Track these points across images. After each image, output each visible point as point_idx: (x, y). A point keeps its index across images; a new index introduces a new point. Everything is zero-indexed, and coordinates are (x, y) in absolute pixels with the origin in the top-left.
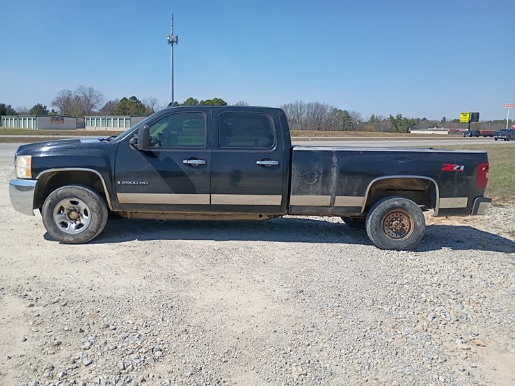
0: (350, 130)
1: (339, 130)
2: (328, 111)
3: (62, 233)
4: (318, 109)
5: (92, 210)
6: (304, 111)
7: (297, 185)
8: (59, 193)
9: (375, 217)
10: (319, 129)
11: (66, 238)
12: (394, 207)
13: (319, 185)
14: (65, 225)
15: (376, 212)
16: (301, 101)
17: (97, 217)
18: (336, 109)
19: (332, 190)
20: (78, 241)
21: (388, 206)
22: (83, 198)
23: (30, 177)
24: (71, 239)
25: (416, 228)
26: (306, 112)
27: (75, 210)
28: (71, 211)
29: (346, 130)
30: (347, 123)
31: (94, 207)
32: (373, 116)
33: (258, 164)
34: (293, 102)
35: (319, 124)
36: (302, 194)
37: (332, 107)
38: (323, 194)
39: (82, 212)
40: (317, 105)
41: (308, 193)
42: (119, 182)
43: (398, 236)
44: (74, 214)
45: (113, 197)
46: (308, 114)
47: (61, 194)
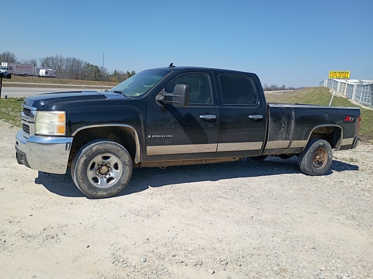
0: (100, 81)
1: (92, 80)
2: (83, 65)
3: (95, 189)
4: (75, 63)
5: (124, 164)
6: (64, 64)
7: (272, 134)
8: (94, 149)
9: (310, 154)
10: (76, 79)
11: (100, 193)
12: (320, 146)
13: (284, 133)
14: (96, 180)
15: (311, 150)
16: (61, 56)
17: (128, 170)
18: (88, 64)
19: (290, 136)
20: (111, 195)
21: (317, 146)
22: (116, 153)
23: (63, 134)
24: (105, 193)
25: (329, 160)
26: (65, 65)
27: (106, 165)
28: (102, 165)
29: (97, 80)
30: (97, 75)
31: (127, 161)
32: (115, 71)
33: (250, 118)
34: (54, 56)
35: (76, 75)
36: (274, 140)
37: (86, 62)
38: (286, 139)
39: (112, 166)
40: (74, 60)
41: (277, 139)
42: (149, 136)
43: (319, 166)
44: (104, 169)
45: (143, 150)
46: (67, 66)
47: (97, 150)
